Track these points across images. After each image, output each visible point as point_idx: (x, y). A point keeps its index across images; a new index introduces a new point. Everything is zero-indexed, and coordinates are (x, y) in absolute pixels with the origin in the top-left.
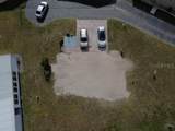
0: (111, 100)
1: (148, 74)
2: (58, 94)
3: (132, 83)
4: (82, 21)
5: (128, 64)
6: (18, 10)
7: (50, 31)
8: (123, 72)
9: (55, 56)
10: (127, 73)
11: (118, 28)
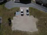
0: (31, 32)
1: (43, 23)
2: (13, 30)
3: (38, 26)
6: (3, 5)
7: (12, 10)
8: (35, 22)
10: (36, 22)
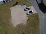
4: (33, 7)
5: (25, 23)
9: (20, 5)
10: (22, 23)
11: (36, 17)
